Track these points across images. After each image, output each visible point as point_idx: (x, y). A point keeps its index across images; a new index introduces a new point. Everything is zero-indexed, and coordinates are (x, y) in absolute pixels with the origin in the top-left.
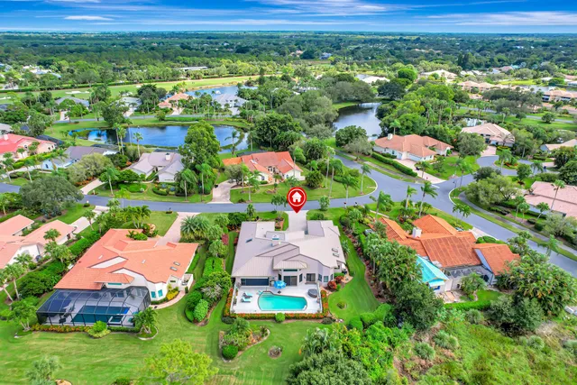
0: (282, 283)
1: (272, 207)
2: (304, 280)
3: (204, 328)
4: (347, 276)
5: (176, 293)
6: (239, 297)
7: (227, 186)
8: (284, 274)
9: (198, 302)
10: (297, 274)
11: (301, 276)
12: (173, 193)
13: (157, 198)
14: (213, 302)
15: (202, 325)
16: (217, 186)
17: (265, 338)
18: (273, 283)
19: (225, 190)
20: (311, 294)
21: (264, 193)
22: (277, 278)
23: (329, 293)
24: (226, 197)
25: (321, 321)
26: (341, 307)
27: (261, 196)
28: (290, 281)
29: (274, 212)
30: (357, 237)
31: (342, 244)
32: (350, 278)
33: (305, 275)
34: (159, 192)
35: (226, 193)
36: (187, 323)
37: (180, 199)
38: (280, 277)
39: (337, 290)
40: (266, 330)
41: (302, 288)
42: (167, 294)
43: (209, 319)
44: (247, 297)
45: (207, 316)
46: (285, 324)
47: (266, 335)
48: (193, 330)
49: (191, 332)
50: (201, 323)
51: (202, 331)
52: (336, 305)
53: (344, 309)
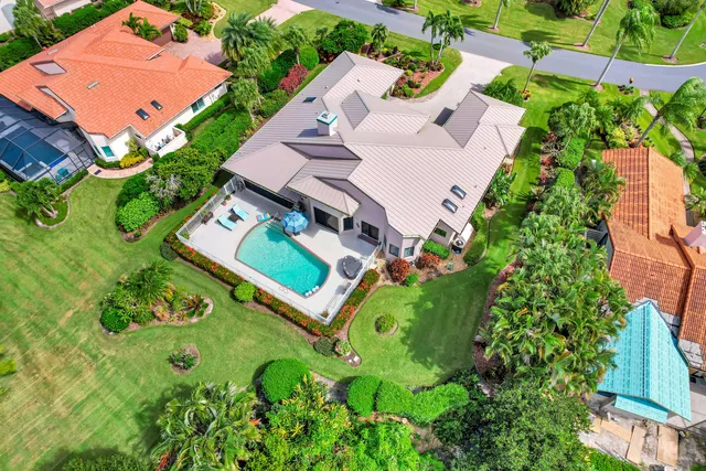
2: (358, 230)
3: (129, 248)
4: (457, 258)
5: (142, 157)
8: (313, 204)
9: (137, 195)
10: (338, 215)
14: (162, 207)
15: (129, 240)
17: (195, 320)
20: (343, 268)
23: (385, 281)
25: (315, 340)
32: (460, 266)
33: (358, 221)
36: (111, 224)
39: (406, 283)
40: (207, 305)
41: (344, 244)
42: (126, 156)
43: (146, 233)
44: (234, 217)
45: (146, 225)
46: (247, 310)
47: (201, 314)
48: (110, 243)
49: (105, 244)
50: (129, 235)
51: (121, 250)
52: (374, 319)
53: (383, 337)
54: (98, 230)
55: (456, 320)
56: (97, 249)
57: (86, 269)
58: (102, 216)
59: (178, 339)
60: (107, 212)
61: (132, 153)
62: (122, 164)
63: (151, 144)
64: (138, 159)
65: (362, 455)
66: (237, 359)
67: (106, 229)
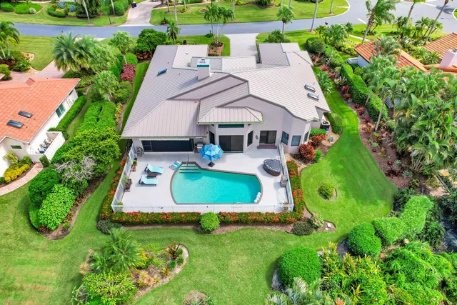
0: (216, 149)
1: (206, 30)
2: (256, 142)
3: (62, 244)
4: (329, 133)
5: (26, 166)
6: (136, 176)
7: (149, 6)
8: (219, 132)
9: (50, 190)
10: (244, 132)
11: (250, 135)
12: (73, 14)
13: (52, 21)
15: (57, 238)
16: (134, 6)
17: (178, 270)
18: (199, 147)
19: (145, 11)
20: (269, 170)
21: (197, 13)
22: (207, 139)
23: (301, 166)
24: (145, 18)
25: (291, 227)
26: (326, 196)
27: (191, 16)
28: (230, 145)
29: (209, 36)
30: (337, 69)
31: (319, 79)
32: (335, 137)
33: (257, 134)
34: (55, 13)
35: (145, 15)
36: (27, 233)
37: (80, 22)
38: (212, 136)
39: (315, 161)
40: (181, 252)
41: (253, 157)
42: (7, 170)
43: (74, 223)
44: (151, 175)
45: (69, 217)
46: (220, 237)
47: (181, 261)
48: (37, 250)
49: (32, 253)
50: (55, 233)
51: (56, 250)
52: (316, 193)
53: (332, 200)
54: (14, 245)
55: (364, 167)
56: (23, 263)
57: (22, 289)
58: (11, 231)
59: (175, 294)
60: (15, 225)
61: (13, 167)
62: (8, 179)
63: (32, 150)
64: (23, 168)
65: (407, 285)
66: (242, 279)
67: (23, 239)
